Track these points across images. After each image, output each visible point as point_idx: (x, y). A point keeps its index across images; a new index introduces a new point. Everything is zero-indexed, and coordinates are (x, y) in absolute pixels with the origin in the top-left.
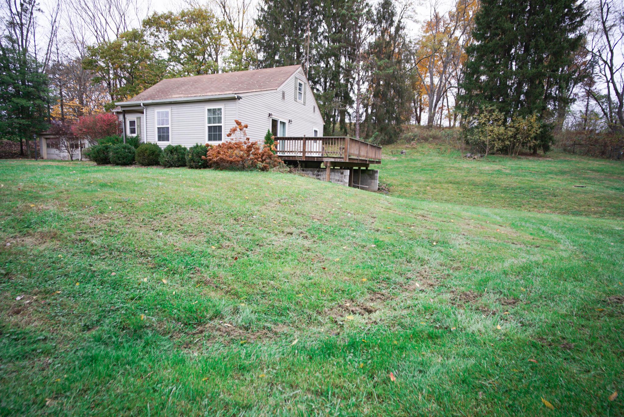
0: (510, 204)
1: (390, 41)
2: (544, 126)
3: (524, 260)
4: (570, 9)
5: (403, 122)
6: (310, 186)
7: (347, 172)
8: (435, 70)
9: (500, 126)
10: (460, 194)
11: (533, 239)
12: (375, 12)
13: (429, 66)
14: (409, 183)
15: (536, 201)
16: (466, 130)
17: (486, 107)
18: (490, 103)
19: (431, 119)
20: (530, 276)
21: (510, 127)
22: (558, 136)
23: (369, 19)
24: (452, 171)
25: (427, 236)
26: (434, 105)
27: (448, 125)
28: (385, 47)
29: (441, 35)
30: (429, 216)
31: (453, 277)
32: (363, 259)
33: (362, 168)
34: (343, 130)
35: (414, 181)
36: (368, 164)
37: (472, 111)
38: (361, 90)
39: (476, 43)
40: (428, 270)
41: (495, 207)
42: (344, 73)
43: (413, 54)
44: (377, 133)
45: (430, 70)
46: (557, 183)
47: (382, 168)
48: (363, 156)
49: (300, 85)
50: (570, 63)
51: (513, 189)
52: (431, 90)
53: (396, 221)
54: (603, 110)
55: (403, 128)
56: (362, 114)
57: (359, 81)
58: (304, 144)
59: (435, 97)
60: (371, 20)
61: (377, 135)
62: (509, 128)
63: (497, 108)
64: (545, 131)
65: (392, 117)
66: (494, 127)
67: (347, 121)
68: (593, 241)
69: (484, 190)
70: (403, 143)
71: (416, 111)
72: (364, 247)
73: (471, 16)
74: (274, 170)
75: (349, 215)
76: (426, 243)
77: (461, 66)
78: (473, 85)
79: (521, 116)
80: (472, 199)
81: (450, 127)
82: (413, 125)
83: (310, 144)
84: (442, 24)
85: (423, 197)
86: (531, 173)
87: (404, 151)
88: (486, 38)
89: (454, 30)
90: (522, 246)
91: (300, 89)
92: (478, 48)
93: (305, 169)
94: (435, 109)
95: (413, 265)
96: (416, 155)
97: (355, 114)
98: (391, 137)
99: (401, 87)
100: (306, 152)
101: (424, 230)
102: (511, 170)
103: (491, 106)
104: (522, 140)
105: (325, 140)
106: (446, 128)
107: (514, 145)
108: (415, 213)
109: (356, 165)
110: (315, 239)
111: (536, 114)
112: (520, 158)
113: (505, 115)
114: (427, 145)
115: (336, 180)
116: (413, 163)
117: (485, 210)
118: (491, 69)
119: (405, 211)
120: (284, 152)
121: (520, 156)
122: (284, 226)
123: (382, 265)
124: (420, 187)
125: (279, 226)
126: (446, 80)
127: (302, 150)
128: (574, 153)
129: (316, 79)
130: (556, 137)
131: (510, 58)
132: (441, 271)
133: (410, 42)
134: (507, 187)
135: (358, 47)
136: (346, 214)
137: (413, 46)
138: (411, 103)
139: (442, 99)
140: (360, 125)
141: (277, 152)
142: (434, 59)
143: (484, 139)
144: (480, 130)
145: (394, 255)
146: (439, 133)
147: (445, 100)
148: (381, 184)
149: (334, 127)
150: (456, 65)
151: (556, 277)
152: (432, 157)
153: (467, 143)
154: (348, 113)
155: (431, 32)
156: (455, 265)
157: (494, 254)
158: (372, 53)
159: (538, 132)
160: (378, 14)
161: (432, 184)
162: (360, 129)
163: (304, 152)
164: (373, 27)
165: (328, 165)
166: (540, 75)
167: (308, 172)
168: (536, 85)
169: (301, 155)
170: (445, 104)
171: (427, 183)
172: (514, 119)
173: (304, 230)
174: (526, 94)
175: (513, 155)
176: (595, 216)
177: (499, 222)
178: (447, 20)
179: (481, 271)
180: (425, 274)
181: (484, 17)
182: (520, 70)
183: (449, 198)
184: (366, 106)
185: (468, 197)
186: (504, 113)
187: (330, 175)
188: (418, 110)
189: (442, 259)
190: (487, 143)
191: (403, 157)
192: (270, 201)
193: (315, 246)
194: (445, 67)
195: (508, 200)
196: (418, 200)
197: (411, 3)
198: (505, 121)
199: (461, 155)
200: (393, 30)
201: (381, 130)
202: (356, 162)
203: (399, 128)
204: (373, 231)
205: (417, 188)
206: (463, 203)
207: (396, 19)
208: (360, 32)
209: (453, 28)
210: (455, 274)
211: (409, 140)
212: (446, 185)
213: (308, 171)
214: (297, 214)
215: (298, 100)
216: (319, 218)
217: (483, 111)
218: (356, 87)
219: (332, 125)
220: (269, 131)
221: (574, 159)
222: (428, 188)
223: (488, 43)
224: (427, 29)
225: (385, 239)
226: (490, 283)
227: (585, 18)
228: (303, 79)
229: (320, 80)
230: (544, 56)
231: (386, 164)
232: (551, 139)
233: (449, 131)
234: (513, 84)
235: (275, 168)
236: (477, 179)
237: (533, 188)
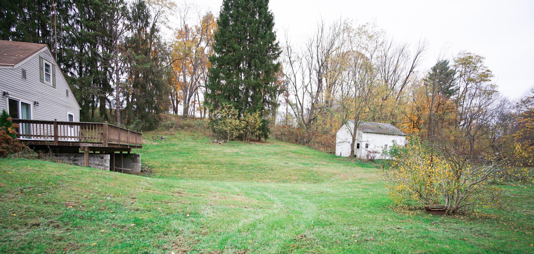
0: (245, 178)
1: (146, 40)
2: (264, 121)
3: (252, 219)
4: (272, 45)
5: (162, 111)
6: (64, 173)
7: (108, 157)
8: (186, 70)
9: (236, 119)
10: (210, 172)
11: (259, 203)
12: (130, 11)
13: (182, 67)
14: (169, 165)
15: (262, 174)
16: (213, 121)
17: (226, 105)
18: (228, 102)
19: (186, 110)
20: (255, 231)
21: (243, 120)
22: (273, 128)
23: (125, 15)
24: (203, 154)
25: (182, 210)
26: (187, 99)
27: (200, 117)
28: (142, 44)
29: (190, 43)
30: (184, 192)
31: (202, 241)
32: (122, 239)
33: (124, 152)
34: (104, 116)
35: (173, 163)
36: (130, 149)
37: (216, 107)
38: (120, 80)
39: (217, 55)
40: (182, 239)
41: (236, 181)
42: (102, 61)
43: (168, 54)
44: (138, 120)
45: (183, 70)
46: (273, 161)
47: (144, 152)
48: (124, 142)
49: (47, 66)
50: (275, 80)
51: (247, 166)
52: (184, 86)
53: (155, 200)
54: (295, 113)
55: (162, 117)
56: (123, 101)
57: (117, 71)
58: (56, 129)
59: (188, 93)
60: (127, 16)
61: (138, 122)
62: (242, 122)
63: (233, 106)
64: (264, 124)
65: (152, 107)
66: (232, 120)
67: (107, 107)
68: (292, 200)
69: (228, 168)
70: (162, 130)
71: (173, 103)
72: (123, 227)
73: (212, 33)
74: (15, 156)
75: (109, 198)
76: (181, 216)
77: (207, 71)
78: (216, 87)
79: (249, 113)
80: (219, 175)
81: (201, 118)
82: (171, 115)
83: (62, 129)
84: (190, 34)
85: (181, 176)
86: (258, 154)
87: (164, 137)
88: (223, 52)
89: (200, 41)
90: (251, 208)
91: (47, 70)
92: (218, 59)
93: (58, 154)
94: (188, 103)
95: (169, 236)
96: (174, 141)
97: (115, 102)
98: (151, 124)
99: (158, 82)
100: (58, 137)
101: (179, 205)
102: (245, 152)
103: (229, 104)
104: (251, 130)
105: (82, 125)
106: (198, 118)
107: (246, 134)
108: (172, 191)
109: (117, 149)
110: (68, 227)
111: (258, 113)
112: (251, 144)
113: (239, 112)
114: (183, 132)
115: (96, 165)
116: (171, 147)
117: (228, 184)
118: (228, 76)
119: (164, 190)
120: (30, 136)
121: (250, 142)
122: (28, 217)
123: (140, 242)
124: (178, 167)
125: (20, 219)
126: (197, 80)
127: (53, 135)
128: (282, 140)
129: (70, 63)
130: (271, 129)
131: (240, 71)
132: (193, 238)
133: (165, 44)
134: (243, 165)
135: (115, 40)
136: (105, 198)
137: (168, 48)
138: (168, 95)
139: (194, 94)
140: (121, 112)
141: (19, 136)
142: (186, 62)
143: (226, 129)
144: (222, 121)
145: (152, 231)
146: (192, 123)
147: (197, 96)
148: (143, 166)
149: (93, 112)
150: (203, 69)
151: (270, 228)
152: (188, 142)
153: (214, 131)
154: (108, 100)
155: (182, 39)
156: (204, 231)
157: (232, 217)
158: (129, 47)
159: (260, 125)
160: (133, 12)
161: (188, 165)
162: (121, 116)
163: (56, 136)
164: (129, 23)
165: (86, 150)
166: (259, 85)
167: (63, 158)
168: (257, 92)
169: (53, 139)
170: (197, 99)
171: (184, 164)
172: (245, 115)
173: (55, 219)
174: (252, 97)
175: (246, 141)
176: (294, 182)
177: (237, 192)
178: (195, 32)
179: (223, 232)
180: (179, 243)
181: (220, 37)
182: (246, 80)
183: (202, 176)
184: (126, 95)
185: (216, 174)
186: (238, 110)
187: (89, 160)
188: (175, 102)
189: (193, 228)
190: (228, 132)
191: (163, 142)
192: (8, 192)
193: (68, 234)
194: (195, 69)
195: (244, 175)
196: (177, 179)
197: (164, 11)
198: (239, 116)
199: (210, 140)
200: (148, 30)
201: (142, 118)
202: (117, 147)
203: (159, 116)
204: (132, 211)
205: (176, 169)
206: (212, 179)
207: (151, 21)
208: (117, 25)
209: (199, 40)
210: (203, 239)
211: (168, 128)
212: (200, 165)
213: (62, 156)
214: (46, 203)
215: (45, 81)
216: (74, 205)
217: (224, 107)
218: (114, 76)
219: (90, 111)
220: (4, 112)
221: (282, 144)
222: (185, 168)
223: (224, 56)
224: (179, 36)
225: (144, 217)
226: (229, 241)
227: (280, 53)
228: (51, 61)
229: (74, 64)
230: (261, 73)
231: (148, 149)
232: (268, 130)
233: (200, 122)
234: (243, 89)
235: (17, 154)
236: (222, 160)
237: (259, 165)
